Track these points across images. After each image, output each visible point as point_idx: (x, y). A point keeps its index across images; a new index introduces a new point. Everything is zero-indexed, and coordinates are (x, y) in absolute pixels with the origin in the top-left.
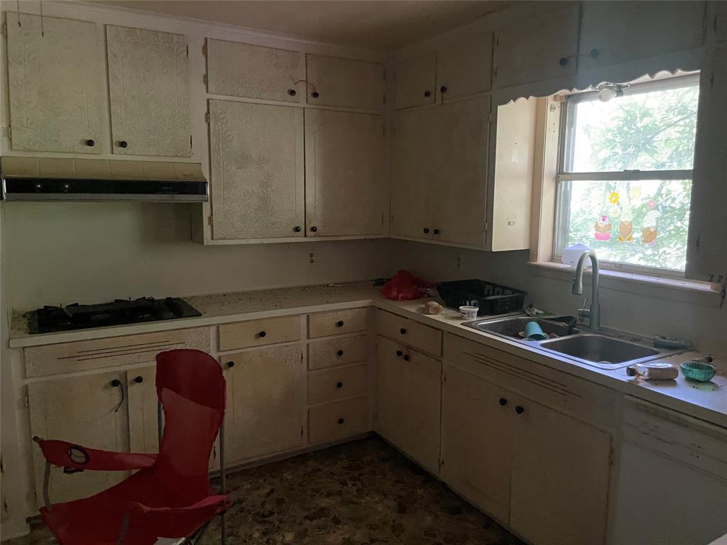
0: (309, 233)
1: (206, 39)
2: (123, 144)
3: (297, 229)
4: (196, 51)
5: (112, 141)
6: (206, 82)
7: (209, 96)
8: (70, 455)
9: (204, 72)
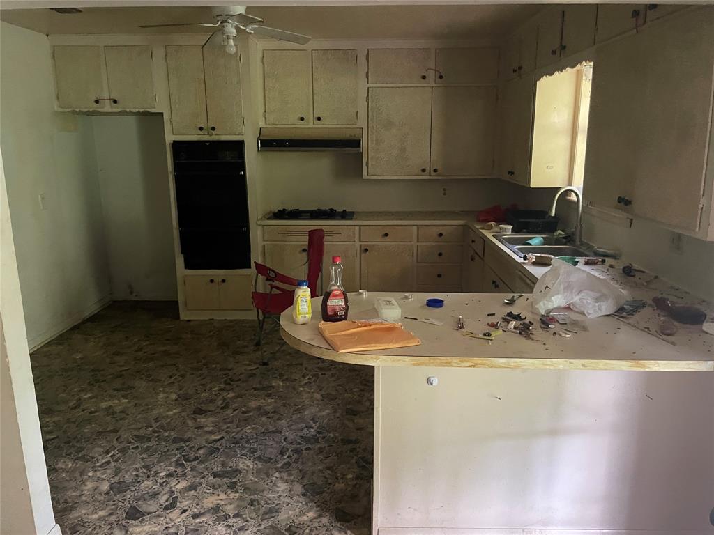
0: (432, 173)
1: (368, 50)
2: (319, 119)
3: (424, 170)
4: (362, 59)
6: (367, 77)
7: (369, 85)
9: (366, 70)
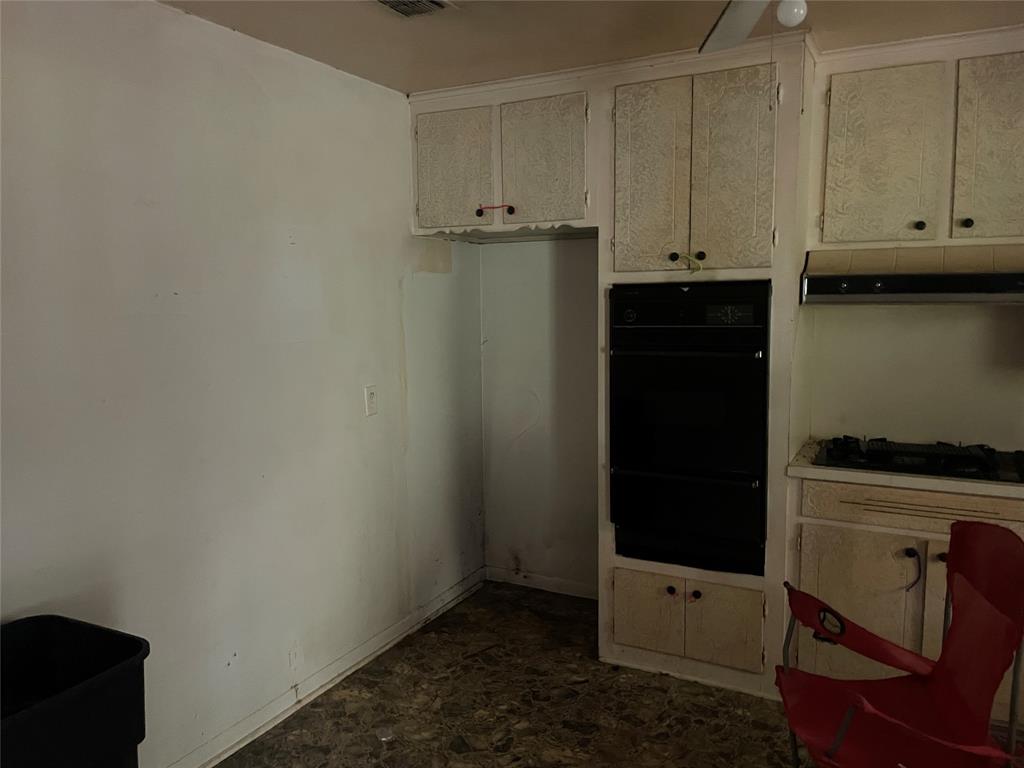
5: (952, 218)
8: (822, 622)
